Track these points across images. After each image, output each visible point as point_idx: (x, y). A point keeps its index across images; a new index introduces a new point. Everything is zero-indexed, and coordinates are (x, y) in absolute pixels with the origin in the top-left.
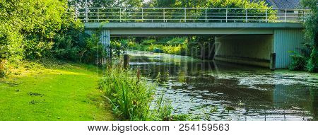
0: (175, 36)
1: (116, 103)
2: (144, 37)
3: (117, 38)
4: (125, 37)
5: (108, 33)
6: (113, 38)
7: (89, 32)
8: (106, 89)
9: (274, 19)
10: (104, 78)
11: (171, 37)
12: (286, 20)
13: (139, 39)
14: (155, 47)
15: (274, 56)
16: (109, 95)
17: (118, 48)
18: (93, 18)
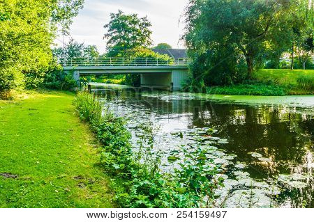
0: (119, 74)
1: (82, 113)
2: (101, 75)
3: (84, 75)
4: (89, 75)
5: (78, 72)
6: (81, 75)
7: (66, 72)
8: (77, 104)
9: (173, 64)
10: (75, 98)
11: (116, 74)
12: (179, 64)
13: (98, 76)
14: (107, 80)
15: (172, 84)
16: (78, 108)
17: (85, 81)
18: (69, 64)
